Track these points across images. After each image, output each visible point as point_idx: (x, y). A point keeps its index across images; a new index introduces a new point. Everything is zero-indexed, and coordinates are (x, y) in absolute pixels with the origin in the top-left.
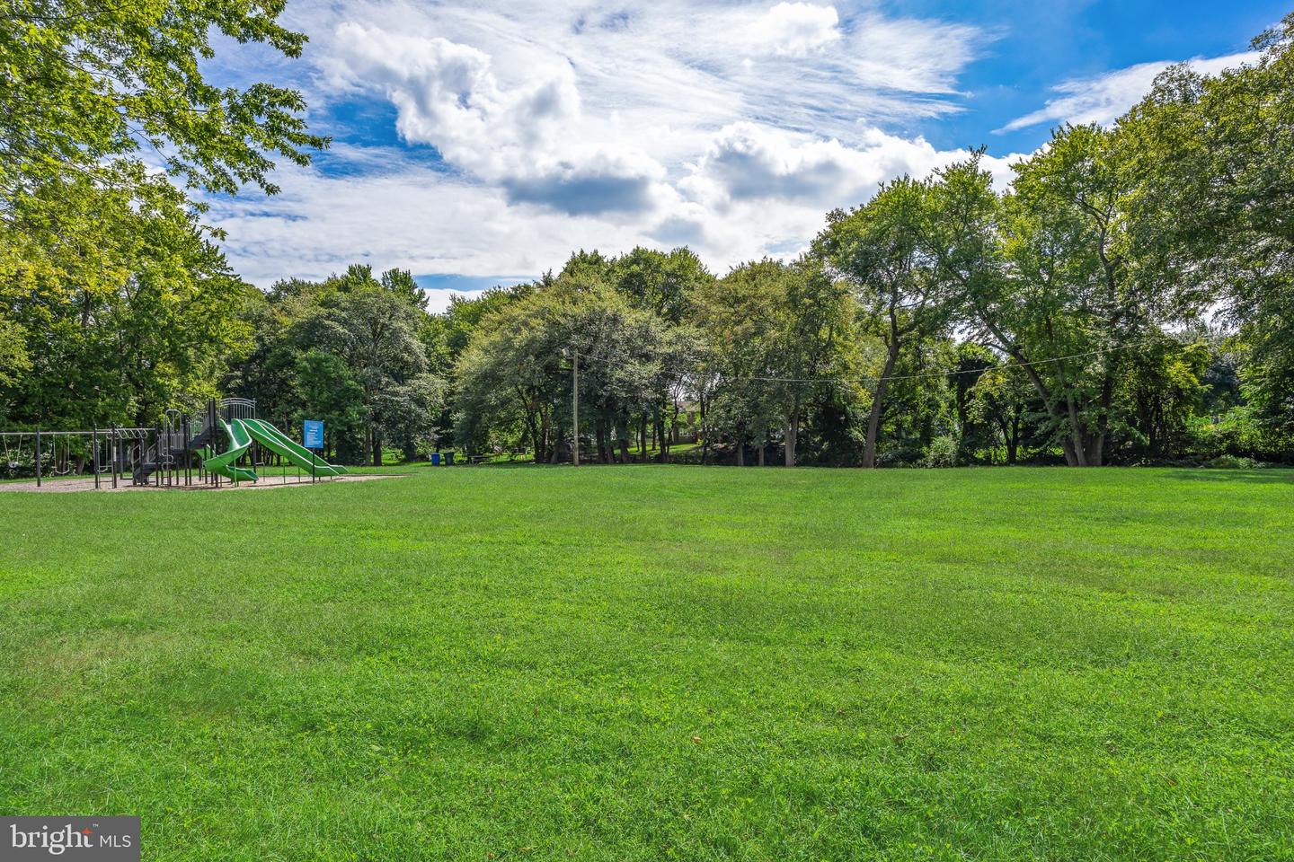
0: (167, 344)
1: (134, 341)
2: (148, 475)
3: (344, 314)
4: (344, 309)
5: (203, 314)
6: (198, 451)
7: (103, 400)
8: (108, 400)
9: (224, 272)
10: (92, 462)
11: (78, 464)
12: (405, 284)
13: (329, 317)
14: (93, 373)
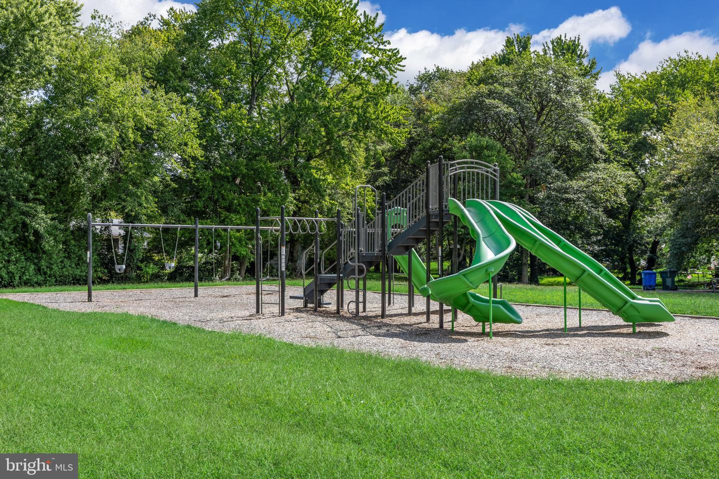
0: (323, 133)
1: (294, 129)
2: (322, 292)
3: (507, 90)
4: (505, 85)
5: (359, 98)
6: (398, 258)
7: (265, 194)
8: (269, 194)
9: (381, 47)
10: (252, 264)
11: (241, 264)
12: (574, 51)
13: (491, 94)
14: (257, 165)
